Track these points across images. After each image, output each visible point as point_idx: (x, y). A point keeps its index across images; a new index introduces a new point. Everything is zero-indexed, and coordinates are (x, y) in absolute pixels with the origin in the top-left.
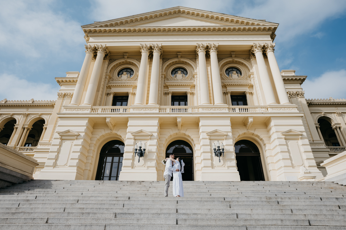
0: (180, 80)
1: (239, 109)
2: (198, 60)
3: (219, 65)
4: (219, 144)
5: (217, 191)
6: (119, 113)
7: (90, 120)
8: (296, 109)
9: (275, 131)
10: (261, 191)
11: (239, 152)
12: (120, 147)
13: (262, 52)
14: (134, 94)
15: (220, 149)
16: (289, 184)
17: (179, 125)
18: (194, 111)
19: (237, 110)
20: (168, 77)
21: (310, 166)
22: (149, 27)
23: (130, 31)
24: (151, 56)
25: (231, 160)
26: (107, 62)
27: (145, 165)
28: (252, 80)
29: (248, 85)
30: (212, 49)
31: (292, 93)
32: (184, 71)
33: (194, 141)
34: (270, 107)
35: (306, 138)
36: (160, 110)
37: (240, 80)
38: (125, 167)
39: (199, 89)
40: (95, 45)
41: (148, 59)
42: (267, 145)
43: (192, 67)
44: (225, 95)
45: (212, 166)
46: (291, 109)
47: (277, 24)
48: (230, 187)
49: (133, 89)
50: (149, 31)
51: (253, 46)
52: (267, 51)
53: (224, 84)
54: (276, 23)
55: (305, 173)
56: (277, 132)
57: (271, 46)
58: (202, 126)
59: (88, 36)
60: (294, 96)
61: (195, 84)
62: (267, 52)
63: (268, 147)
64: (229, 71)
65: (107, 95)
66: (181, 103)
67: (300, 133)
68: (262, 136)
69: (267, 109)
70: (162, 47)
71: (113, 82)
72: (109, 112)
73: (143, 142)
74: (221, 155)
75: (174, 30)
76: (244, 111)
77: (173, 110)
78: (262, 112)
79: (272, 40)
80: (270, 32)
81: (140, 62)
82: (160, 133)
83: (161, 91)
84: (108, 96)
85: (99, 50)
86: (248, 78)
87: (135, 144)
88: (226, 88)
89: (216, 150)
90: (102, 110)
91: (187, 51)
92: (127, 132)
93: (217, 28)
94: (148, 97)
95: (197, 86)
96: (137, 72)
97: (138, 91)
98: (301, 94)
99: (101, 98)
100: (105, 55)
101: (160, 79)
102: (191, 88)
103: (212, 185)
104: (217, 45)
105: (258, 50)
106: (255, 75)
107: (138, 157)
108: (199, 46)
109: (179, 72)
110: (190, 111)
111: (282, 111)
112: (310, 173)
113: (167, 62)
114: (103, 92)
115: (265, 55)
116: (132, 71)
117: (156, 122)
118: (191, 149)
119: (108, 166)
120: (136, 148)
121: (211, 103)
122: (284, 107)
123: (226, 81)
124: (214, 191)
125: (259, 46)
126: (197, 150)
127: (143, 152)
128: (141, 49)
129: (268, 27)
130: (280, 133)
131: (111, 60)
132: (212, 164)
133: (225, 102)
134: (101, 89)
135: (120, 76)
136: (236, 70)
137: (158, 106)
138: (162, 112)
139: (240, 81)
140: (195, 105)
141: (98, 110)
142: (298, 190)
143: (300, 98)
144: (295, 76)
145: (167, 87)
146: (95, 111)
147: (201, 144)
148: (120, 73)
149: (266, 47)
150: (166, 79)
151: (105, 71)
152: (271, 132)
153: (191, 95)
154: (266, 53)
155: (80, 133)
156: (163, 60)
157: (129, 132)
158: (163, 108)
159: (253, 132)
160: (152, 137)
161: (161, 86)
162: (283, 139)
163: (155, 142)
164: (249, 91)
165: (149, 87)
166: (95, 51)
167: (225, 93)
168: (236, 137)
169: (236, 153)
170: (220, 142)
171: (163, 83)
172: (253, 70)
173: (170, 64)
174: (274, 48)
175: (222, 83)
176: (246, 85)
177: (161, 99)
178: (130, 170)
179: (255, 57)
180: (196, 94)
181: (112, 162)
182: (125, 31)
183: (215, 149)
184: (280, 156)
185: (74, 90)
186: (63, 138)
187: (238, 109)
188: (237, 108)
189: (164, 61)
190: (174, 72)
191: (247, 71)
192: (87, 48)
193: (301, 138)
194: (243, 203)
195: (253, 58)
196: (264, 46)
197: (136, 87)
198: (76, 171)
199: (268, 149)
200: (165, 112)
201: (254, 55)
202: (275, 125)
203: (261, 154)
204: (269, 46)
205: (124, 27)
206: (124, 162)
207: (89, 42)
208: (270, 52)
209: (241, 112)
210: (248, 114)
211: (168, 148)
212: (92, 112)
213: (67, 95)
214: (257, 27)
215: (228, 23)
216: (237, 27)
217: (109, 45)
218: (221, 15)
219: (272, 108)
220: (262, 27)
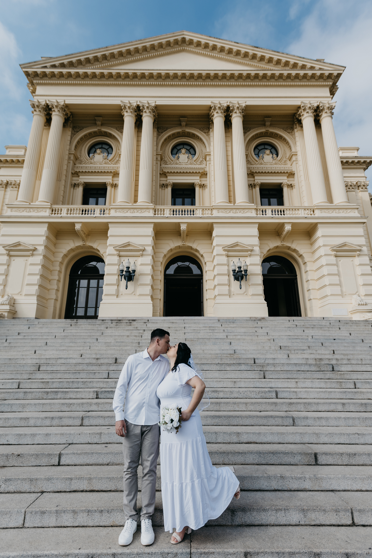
0: (184, 164)
1: (272, 211)
2: (213, 131)
3: (245, 140)
4: (241, 262)
5: (239, 337)
6: (94, 216)
7: (51, 226)
8: (356, 211)
9: (321, 245)
10: (301, 337)
11: (267, 272)
12: (99, 265)
13: (314, 117)
14: (115, 186)
15: (242, 271)
16: (339, 325)
17: (184, 234)
18: (205, 214)
19: (269, 213)
20: (166, 159)
21: (366, 295)
22: (135, 70)
23: (102, 76)
24: (138, 124)
25: (256, 285)
26: (69, 132)
27: (135, 293)
28: (294, 164)
29: (287, 172)
30: (236, 112)
31: (350, 184)
32: (191, 150)
33: (204, 258)
34: (318, 209)
35: (365, 255)
36: (155, 212)
37: (275, 164)
38: (106, 295)
39: (213, 180)
40: (46, 101)
41: (135, 128)
42: (308, 264)
43: (204, 143)
44: (251, 188)
45: (230, 294)
46: (349, 211)
47: (343, 67)
48: (256, 329)
49: (113, 177)
50: (135, 76)
51: (299, 107)
52: (321, 115)
53: (251, 171)
54: (341, 66)
55: (359, 305)
56: (324, 245)
57: (328, 107)
59: (32, 84)
60: (353, 188)
61: (207, 171)
62: (322, 117)
63: (309, 267)
64: (260, 149)
65: (74, 186)
66: (186, 200)
67: (358, 248)
68: (301, 252)
69: (313, 212)
70: (156, 107)
71: (81, 165)
72: (79, 214)
73: (132, 260)
74: (242, 279)
75: (175, 76)
76: (281, 215)
77: (175, 213)
78: (306, 216)
79: (332, 96)
80: (330, 82)
81: (122, 132)
82: (155, 247)
83: (156, 182)
84: (75, 188)
85: (54, 111)
86: (288, 160)
87: (120, 262)
88: (254, 177)
89: (236, 272)
90: (68, 211)
91: (196, 116)
92: (108, 245)
93: (245, 73)
94: (136, 191)
95: (210, 174)
96: (119, 149)
97: (122, 181)
98: (364, 185)
99: (65, 192)
100: (65, 119)
101: (155, 162)
102: (200, 177)
103: (232, 326)
104: (244, 105)
105: (307, 115)
106: (300, 157)
107: (125, 282)
108: (215, 107)
109: (183, 151)
110: (198, 213)
111: (334, 214)
112: (366, 305)
113: (164, 133)
114: (66, 182)
115: (318, 124)
116: (111, 147)
117: (149, 230)
118: (200, 268)
119: (83, 293)
120: (121, 268)
121: (230, 202)
122: (339, 208)
123: (255, 166)
124: (234, 337)
125: (310, 107)
126: (208, 270)
127: (133, 274)
128: (122, 110)
129: (327, 73)
130: (329, 247)
131: (76, 129)
132: (230, 291)
133: (252, 200)
134: (63, 177)
135: (91, 155)
136: (270, 148)
137: (152, 205)
138: (158, 214)
139: (275, 166)
140: (207, 204)
141: (61, 211)
142: (352, 335)
143: (361, 191)
144: (357, 157)
145: (165, 175)
146: (56, 212)
147: (215, 262)
148: (92, 150)
149: (321, 108)
150: (162, 162)
151: (67, 147)
152: (317, 245)
153: (201, 189)
154: (319, 120)
155: (37, 247)
156: (158, 130)
158: (159, 209)
159: (289, 244)
160: (144, 253)
161: (157, 173)
162: (333, 256)
163: (148, 259)
164: (288, 183)
166: (47, 111)
167: (251, 186)
168: (265, 251)
169: (263, 275)
170: (242, 259)
171: (159, 169)
172: (297, 147)
173: (169, 136)
174: (333, 111)
175: (248, 168)
176: (284, 172)
177: (156, 193)
178: (114, 299)
179: (302, 127)
180: (208, 187)
181: (88, 287)
182: (94, 76)
183: (235, 270)
184: (327, 280)
186: (12, 253)
187: (270, 211)
188: (269, 209)
189: (159, 132)
190: (175, 150)
191: (287, 149)
192: (33, 106)
193: (359, 255)
194: (282, 368)
195: (299, 128)
196: (318, 107)
197: (116, 174)
198: (36, 302)
199: (311, 270)
200: (162, 215)
201: (300, 122)
202: (323, 236)
203: (298, 277)
204: (325, 108)
205: (92, 69)
206: (106, 289)
207: (36, 96)
208: (326, 117)
209: (274, 216)
210: (284, 218)
211: (167, 267)
212: (53, 215)
213: (11, 184)
214: (310, 73)
215: (263, 65)
216: (277, 73)
217: (69, 101)
218: (253, 50)
219: (321, 209)
220: (318, 73)
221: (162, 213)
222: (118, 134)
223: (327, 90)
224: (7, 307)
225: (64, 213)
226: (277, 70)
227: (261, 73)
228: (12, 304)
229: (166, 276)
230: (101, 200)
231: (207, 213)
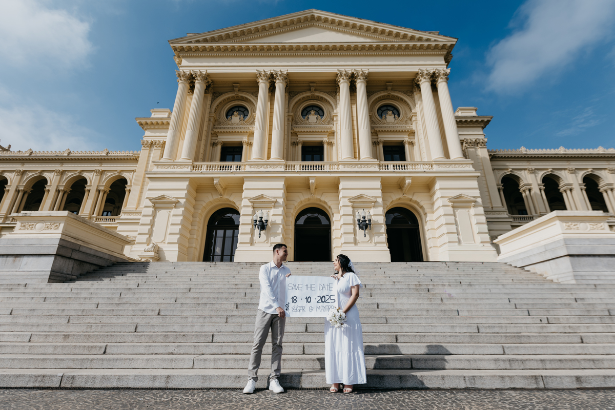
0: (313, 124)
1: (394, 166)
2: (339, 95)
3: (368, 103)
4: (365, 213)
6: (231, 171)
7: (192, 181)
8: (471, 166)
9: (440, 197)
11: (391, 223)
12: (234, 217)
13: (431, 83)
14: (250, 144)
15: (366, 221)
17: (313, 188)
18: (332, 169)
19: (391, 168)
20: (297, 120)
21: (482, 242)
22: (269, 43)
23: (240, 49)
24: (272, 89)
25: (380, 234)
26: (210, 97)
27: (267, 241)
28: (414, 124)
29: (408, 131)
30: (360, 79)
31: (465, 141)
32: (320, 111)
33: (331, 209)
34: (436, 164)
35: (480, 206)
36: (286, 167)
37: (397, 123)
38: (241, 243)
39: (340, 138)
40: (190, 71)
41: (269, 93)
42: (428, 215)
43: (331, 105)
44: (375, 145)
45: (355, 242)
46: (464, 166)
49: (248, 136)
50: (269, 49)
51: (417, 74)
52: (437, 80)
53: (374, 130)
56: (442, 197)
57: (444, 74)
58: (343, 189)
59: (179, 57)
61: (334, 131)
62: (438, 82)
63: (429, 217)
64: (382, 110)
66: (315, 156)
67: (473, 199)
68: (422, 203)
69: (432, 167)
70: (288, 74)
71: (220, 126)
72: (218, 170)
73: (265, 211)
74: (366, 228)
75: (305, 48)
76: (402, 169)
77: (304, 168)
78: (425, 170)
79: (446, 64)
80: (444, 51)
81: (257, 97)
82: (287, 199)
83: (288, 141)
84: (214, 146)
85: (197, 79)
86: (409, 120)
87: (254, 213)
88: (378, 135)
89: (361, 221)
90: (208, 167)
91: (324, 81)
92: (243, 197)
93: (367, 45)
94: (269, 148)
95: (337, 133)
96: (254, 112)
97: (256, 140)
99: (205, 151)
100: (206, 86)
101: (286, 123)
102: (328, 136)
104: (367, 72)
105: (425, 80)
106: (419, 117)
107: (259, 231)
108: (341, 74)
109: (313, 112)
110: (327, 168)
111: (451, 168)
113: (295, 97)
114: (206, 141)
115: (434, 88)
116: (247, 110)
117: (281, 184)
118: (328, 219)
119: (219, 241)
120: (255, 218)
121: (355, 158)
122: (455, 163)
123: (378, 125)
125: (427, 74)
126: (335, 221)
127: (265, 224)
128: (257, 77)
129: (441, 44)
130: (447, 199)
131: (216, 95)
132: (355, 239)
133: (375, 156)
134: (204, 138)
135: (229, 117)
136: (392, 109)
137: (283, 162)
138: (289, 169)
139: (397, 125)
140: (334, 160)
141: (201, 167)
143: (480, 148)
144: (475, 116)
145: (296, 134)
146: (197, 169)
147: (342, 212)
148: (229, 113)
149: (437, 75)
150: (293, 122)
151: (208, 111)
152: (435, 197)
153: (329, 146)
154: (436, 84)
155: (179, 200)
156: (289, 94)
157: (245, 198)
158: (290, 165)
159: (410, 197)
160: (276, 204)
161: (288, 132)
162: (450, 207)
163: (280, 210)
164: (409, 141)
165: (270, 135)
167: (375, 143)
168: (388, 204)
169: (387, 225)
170: (366, 210)
171: (290, 129)
172: (417, 109)
173: (300, 100)
175: (372, 128)
176: (405, 131)
177: (288, 151)
178: (248, 247)
179: (420, 91)
180: (335, 144)
181: (224, 237)
182: (233, 49)
184: (444, 229)
185: (167, 136)
186: (157, 205)
187: (392, 166)
188: (391, 164)
189: (290, 96)
190: (306, 112)
191: (408, 111)
192: (179, 75)
193: (474, 206)
195: (418, 92)
196: (434, 73)
197: (252, 134)
198: (178, 250)
199: (430, 220)
200: (293, 170)
201: (418, 87)
202: (441, 189)
203: (420, 227)
204: (441, 74)
205: (231, 43)
206: (240, 237)
207: (181, 67)
208: (441, 82)
209: (396, 170)
210: (405, 172)
211: (297, 218)
212: (194, 171)
213: (155, 144)
214: (426, 44)
215: (384, 38)
216: (396, 44)
217: (210, 71)
218: (374, 25)
219: (438, 164)
220: (433, 44)
221: (293, 168)
222: (253, 99)
223: (442, 58)
224: (152, 254)
225: (204, 169)
226: (396, 42)
227: (382, 44)
228: (156, 252)
229: (296, 226)
230: (236, 157)
231: (335, 168)
